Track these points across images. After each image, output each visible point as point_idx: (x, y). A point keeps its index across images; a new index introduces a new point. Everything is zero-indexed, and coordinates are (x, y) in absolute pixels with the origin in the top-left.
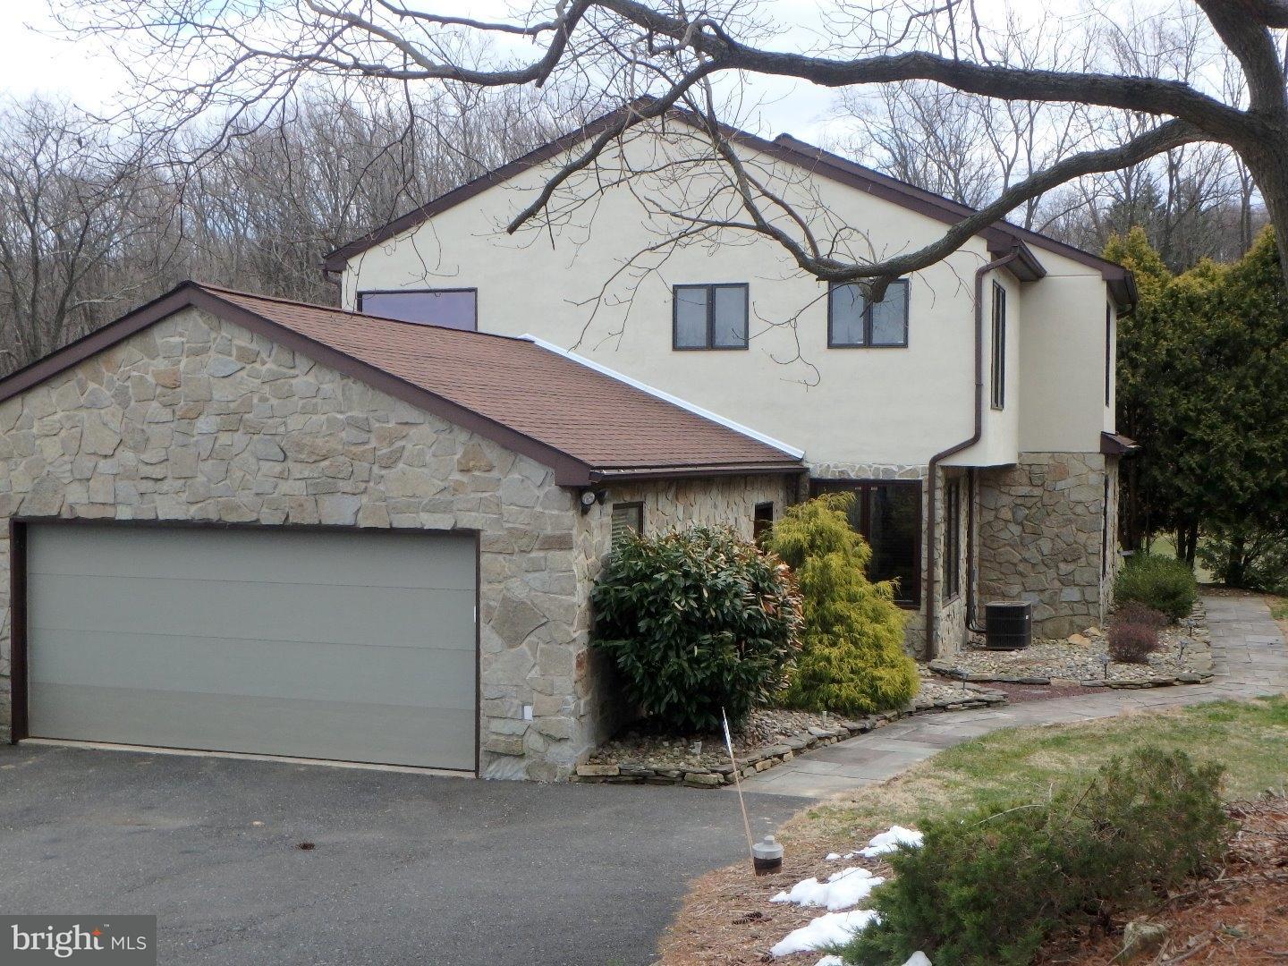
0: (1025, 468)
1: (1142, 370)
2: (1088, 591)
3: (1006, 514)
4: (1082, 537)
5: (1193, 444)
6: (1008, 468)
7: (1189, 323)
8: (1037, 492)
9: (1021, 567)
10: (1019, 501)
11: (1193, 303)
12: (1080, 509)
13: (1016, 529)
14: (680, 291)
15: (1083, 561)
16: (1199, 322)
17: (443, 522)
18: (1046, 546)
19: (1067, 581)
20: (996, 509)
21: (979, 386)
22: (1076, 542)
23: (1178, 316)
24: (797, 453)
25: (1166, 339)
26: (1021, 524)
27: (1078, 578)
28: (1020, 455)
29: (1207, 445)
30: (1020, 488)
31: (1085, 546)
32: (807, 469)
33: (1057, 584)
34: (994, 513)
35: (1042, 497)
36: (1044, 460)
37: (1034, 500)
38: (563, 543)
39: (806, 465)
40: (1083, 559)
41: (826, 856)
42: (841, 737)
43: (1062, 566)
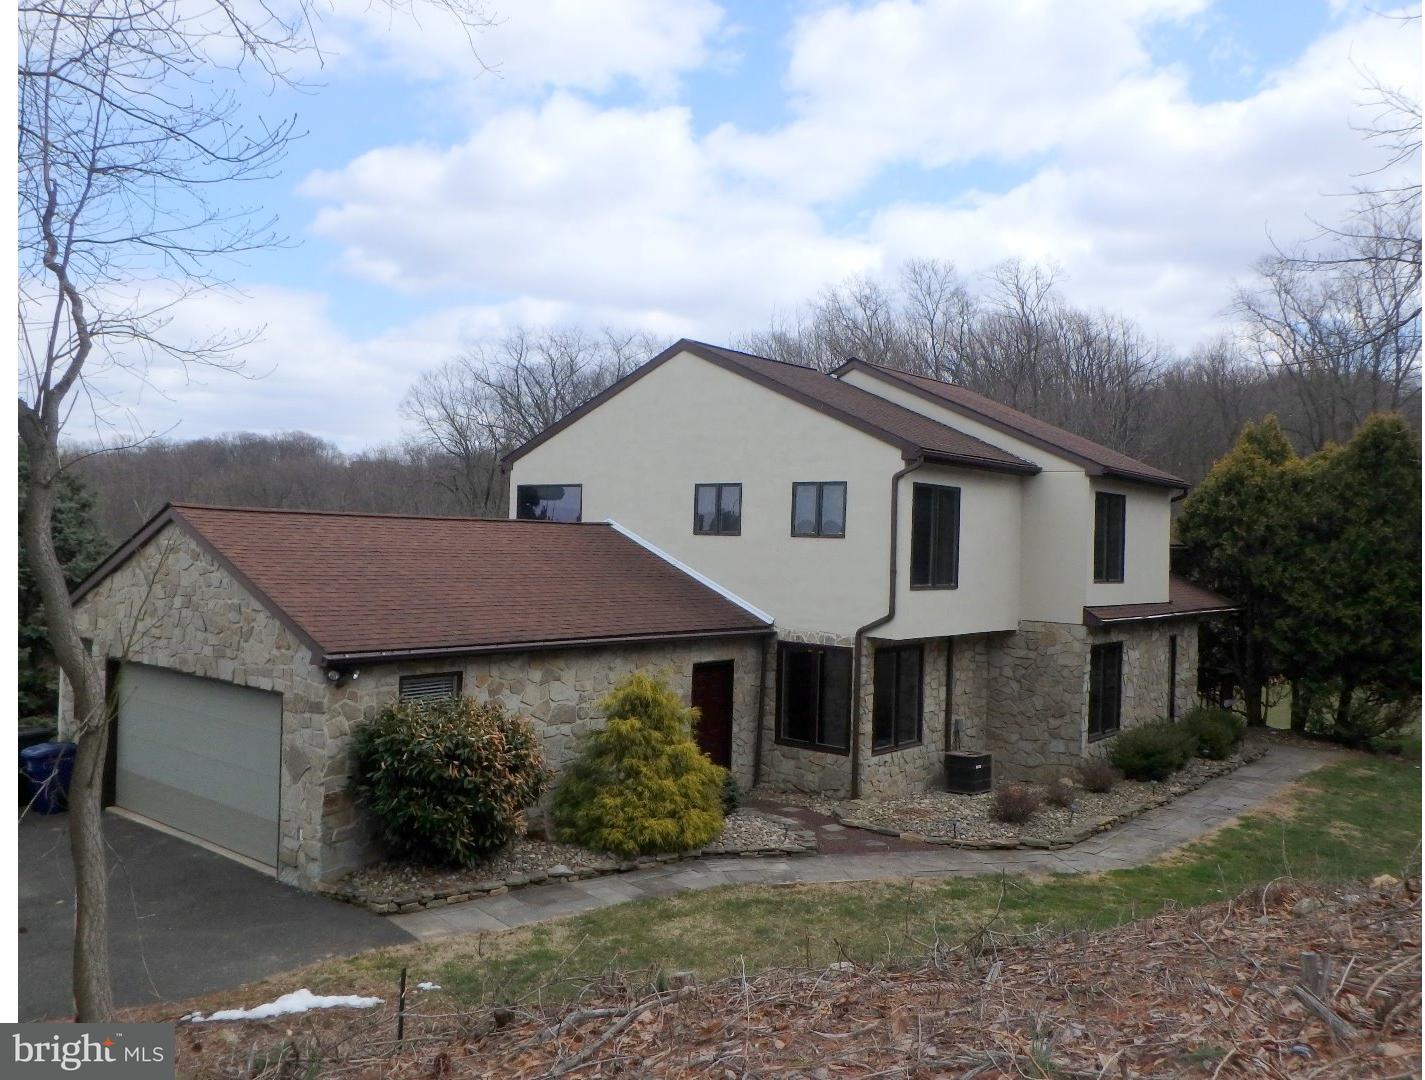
0: (1024, 634)
1: (1241, 544)
2: (1072, 744)
3: (1007, 671)
4: (1068, 697)
5: (1287, 611)
6: (1009, 634)
7: (1291, 502)
8: (1032, 655)
9: (1019, 718)
10: (1018, 662)
11: (1297, 485)
12: (1065, 673)
13: (1015, 686)
14: (701, 489)
15: (1067, 718)
16: (1298, 501)
17: (266, 684)
18: (1038, 702)
19: (1054, 734)
20: (1001, 668)
21: (893, 572)
22: (1062, 701)
23: (1282, 495)
24: (768, 619)
25: (1267, 516)
26: (1019, 681)
27: (1063, 732)
28: (1019, 623)
29: (1299, 610)
30: (1019, 650)
31: (1069, 706)
32: (776, 633)
33: (1046, 735)
34: (998, 670)
35: (1035, 660)
36: (1039, 628)
37: (1030, 662)
38: (317, 708)
39: (775, 629)
40: (1068, 716)
41: (418, 984)
42: (585, 876)
43: (1051, 720)
